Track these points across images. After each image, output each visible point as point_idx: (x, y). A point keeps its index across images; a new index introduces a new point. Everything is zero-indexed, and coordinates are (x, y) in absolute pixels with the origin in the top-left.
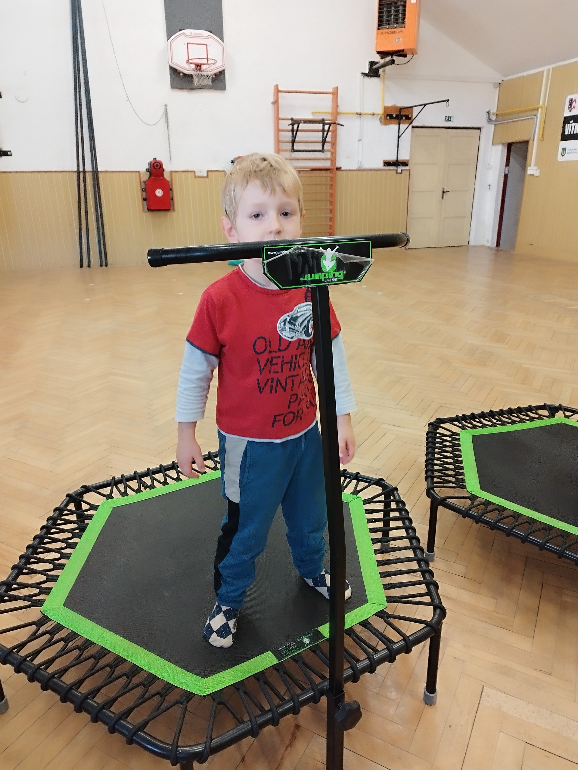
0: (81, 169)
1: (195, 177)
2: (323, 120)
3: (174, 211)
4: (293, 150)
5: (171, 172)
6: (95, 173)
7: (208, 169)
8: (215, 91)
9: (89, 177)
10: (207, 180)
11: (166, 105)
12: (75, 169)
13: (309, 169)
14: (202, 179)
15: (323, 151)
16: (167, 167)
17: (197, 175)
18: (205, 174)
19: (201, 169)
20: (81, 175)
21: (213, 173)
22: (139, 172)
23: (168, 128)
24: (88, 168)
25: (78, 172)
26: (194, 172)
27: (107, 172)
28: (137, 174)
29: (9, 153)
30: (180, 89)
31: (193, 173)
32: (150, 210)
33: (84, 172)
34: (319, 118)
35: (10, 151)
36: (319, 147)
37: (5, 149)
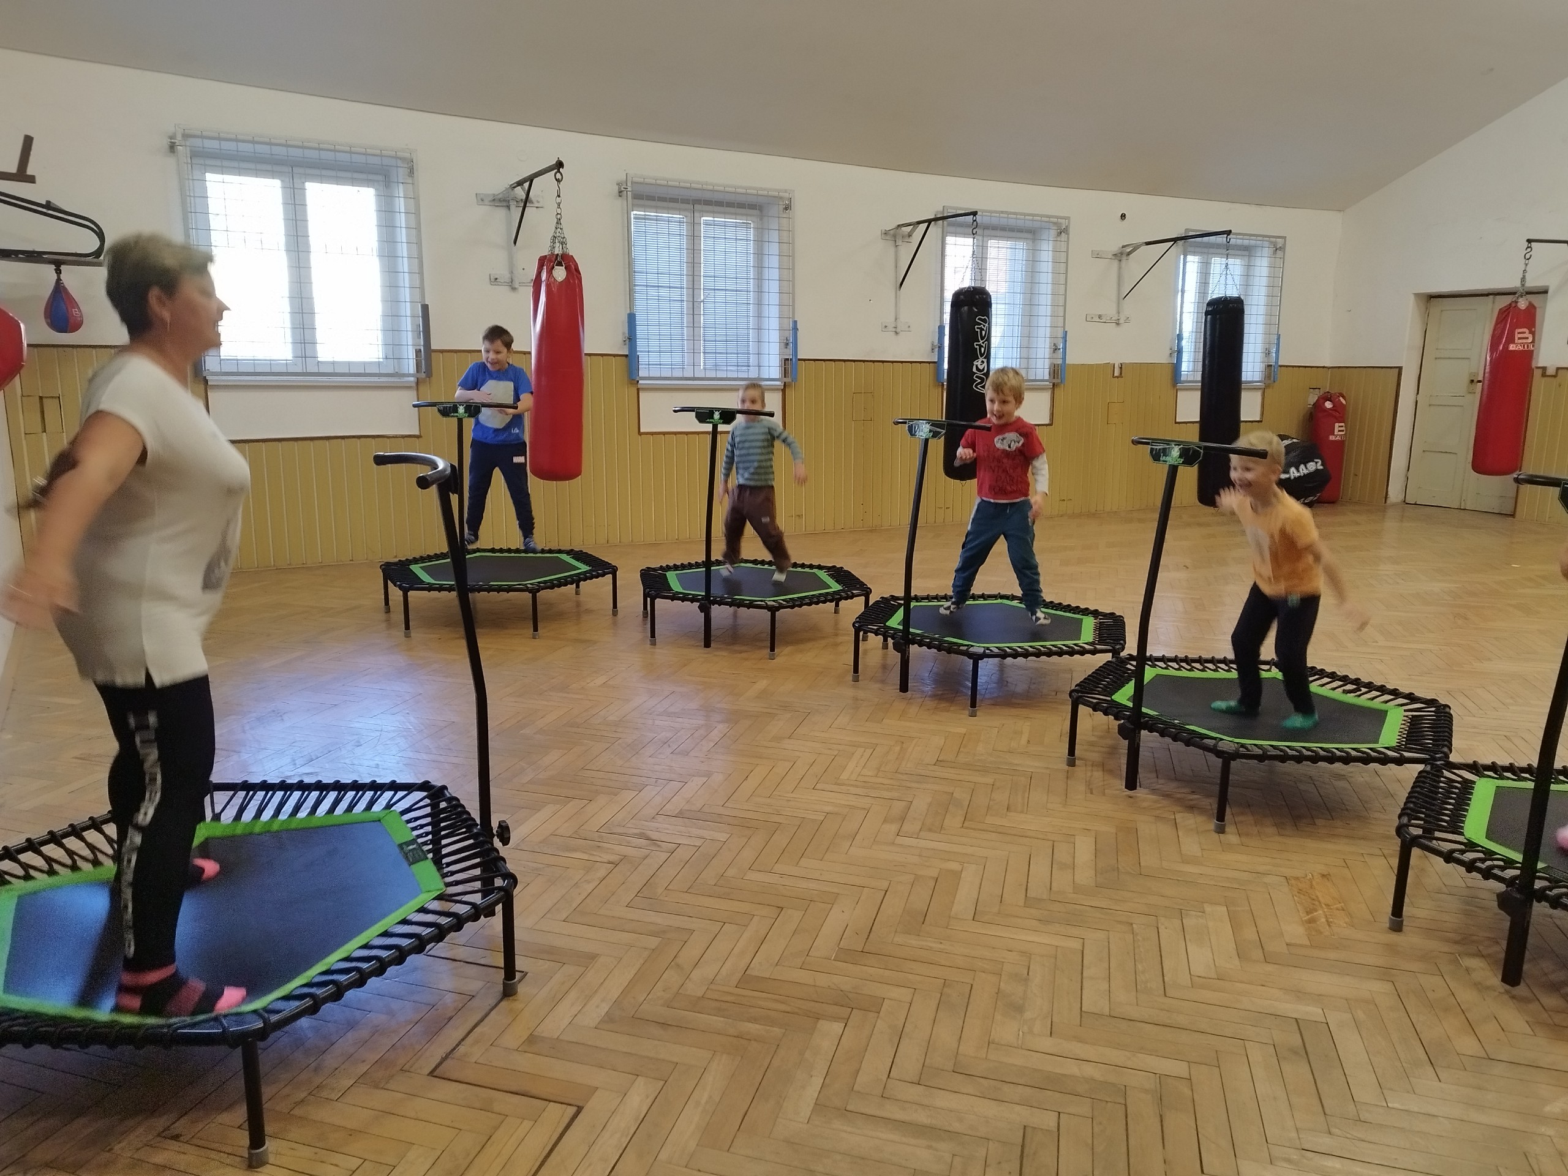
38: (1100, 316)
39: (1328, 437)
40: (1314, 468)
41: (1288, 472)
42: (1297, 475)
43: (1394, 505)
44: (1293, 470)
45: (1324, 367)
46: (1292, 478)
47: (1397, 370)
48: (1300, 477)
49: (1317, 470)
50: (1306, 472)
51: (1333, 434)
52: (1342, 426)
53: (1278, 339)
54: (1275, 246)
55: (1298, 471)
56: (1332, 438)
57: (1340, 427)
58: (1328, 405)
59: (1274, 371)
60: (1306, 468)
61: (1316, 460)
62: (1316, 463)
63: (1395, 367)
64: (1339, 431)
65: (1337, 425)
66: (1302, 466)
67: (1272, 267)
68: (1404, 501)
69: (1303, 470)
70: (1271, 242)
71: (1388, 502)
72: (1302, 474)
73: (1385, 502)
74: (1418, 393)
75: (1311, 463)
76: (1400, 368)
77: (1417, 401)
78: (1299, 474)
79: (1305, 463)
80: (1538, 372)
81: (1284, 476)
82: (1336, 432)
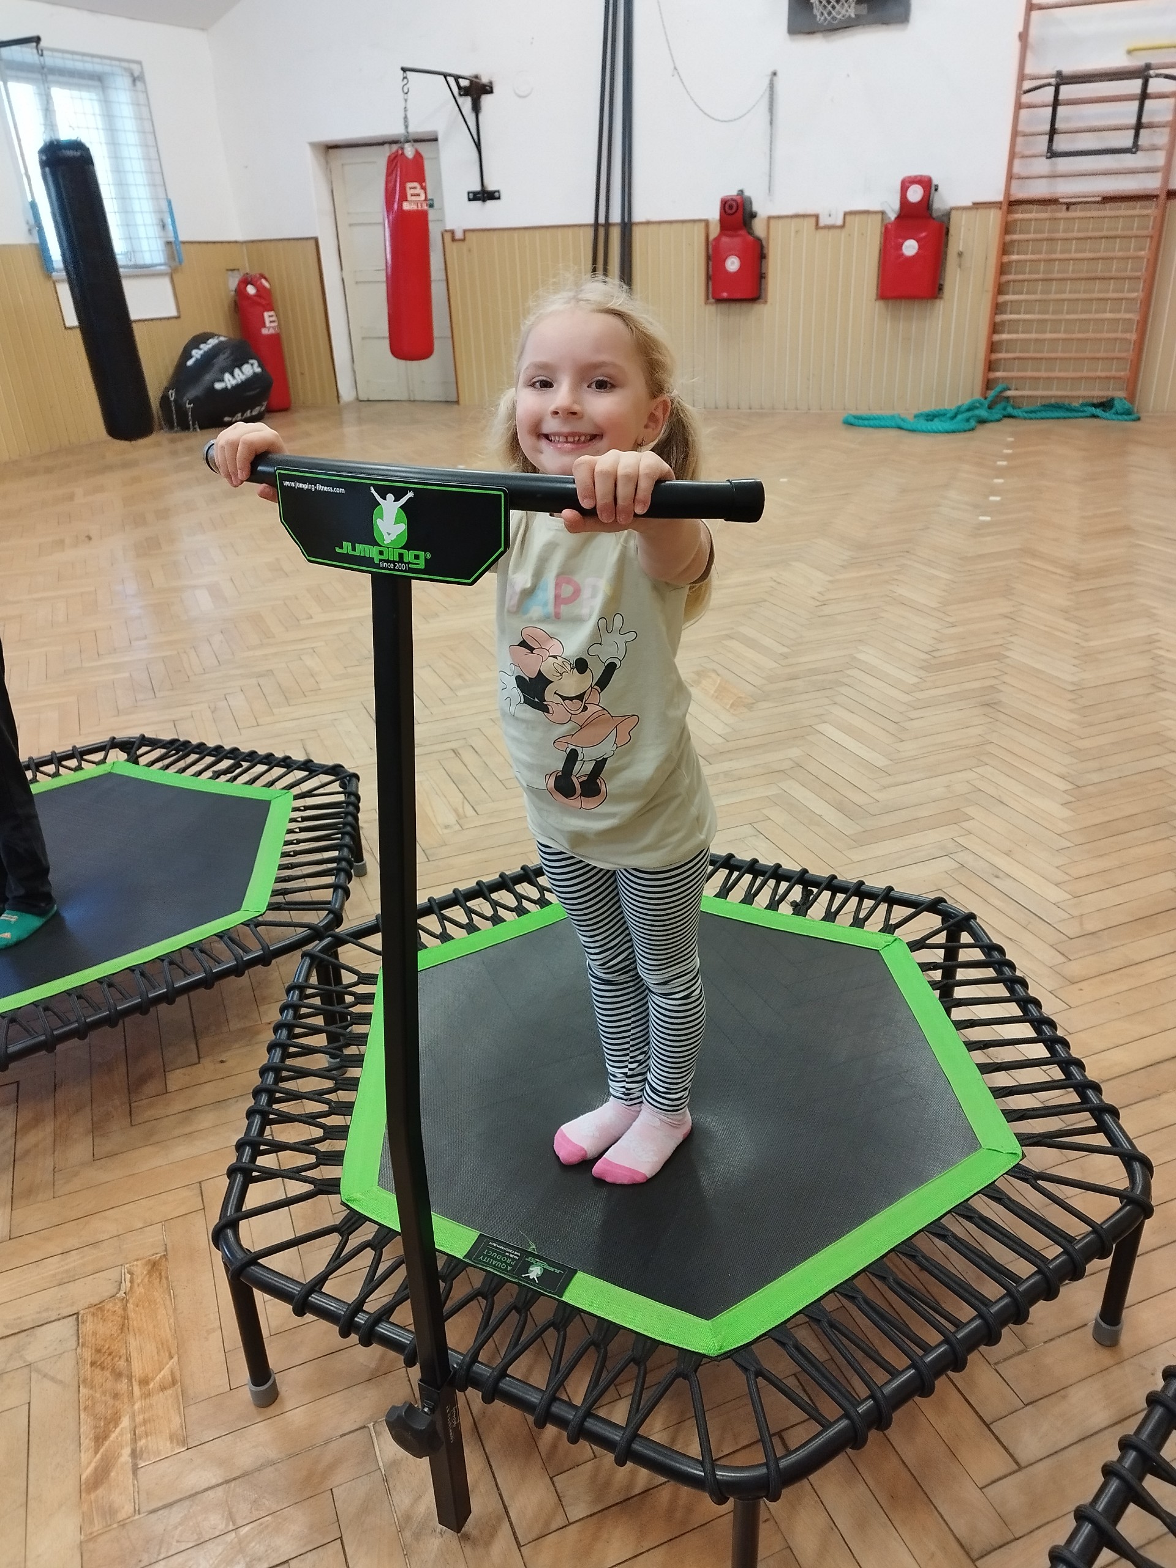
0: (602, 220)
1: (817, 226)
2: (1148, 67)
3: (766, 302)
4: (1052, 154)
5: (770, 218)
6: (627, 226)
7: (848, 209)
8: (884, 27)
9: (615, 235)
10: (843, 234)
11: (775, 74)
12: (592, 221)
13: (1099, 199)
14: (831, 232)
15: (1134, 149)
16: (762, 208)
17: (822, 223)
18: (840, 222)
19: (832, 210)
20: (602, 231)
21: (857, 218)
22: (707, 223)
23: (771, 123)
24: (616, 217)
25: (596, 224)
26: (817, 217)
27: (648, 223)
28: (703, 225)
29: (496, 195)
30: (809, 33)
31: (813, 220)
32: (719, 301)
33: (608, 225)
34: (1137, 62)
35: (498, 192)
36: (1125, 139)
37: (491, 187)
39: (260, 331)
40: (251, 372)
41: (222, 380)
42: (234, 382)
43: (348, 404)
44: (227, 376)
45: (236, 242)
46: (229, 387)
47: (312, 242)
48: (238, 385)
49: (255, 375)
50: (243, 377)
51: (264, 325)
52: (272, 316)
53: (169, 203)
54: (132, 75)
55: (234, 377)
56: (265, 331)
57: (270, 316)
58: (251, 290)
59: (177, 250)
60: (242, 372)
61: (251, 361)
62: (252, 365)
63: (310, 239)
64: (271, 322)
65: (266, 314)
66: (237, 371)
67: (136, 104)
68: (358, 399)
69: (239, 376)
70: (126, 69)
71: (342, 401)
72: (239, 381)
74: (342, 269)
75: (246, 366)
76: (316, 240)
77: (343, 279)
78: (236, 382)
79: (240, 367)
80: (448, 237)
81: (218, 386)
82: (268, 324)
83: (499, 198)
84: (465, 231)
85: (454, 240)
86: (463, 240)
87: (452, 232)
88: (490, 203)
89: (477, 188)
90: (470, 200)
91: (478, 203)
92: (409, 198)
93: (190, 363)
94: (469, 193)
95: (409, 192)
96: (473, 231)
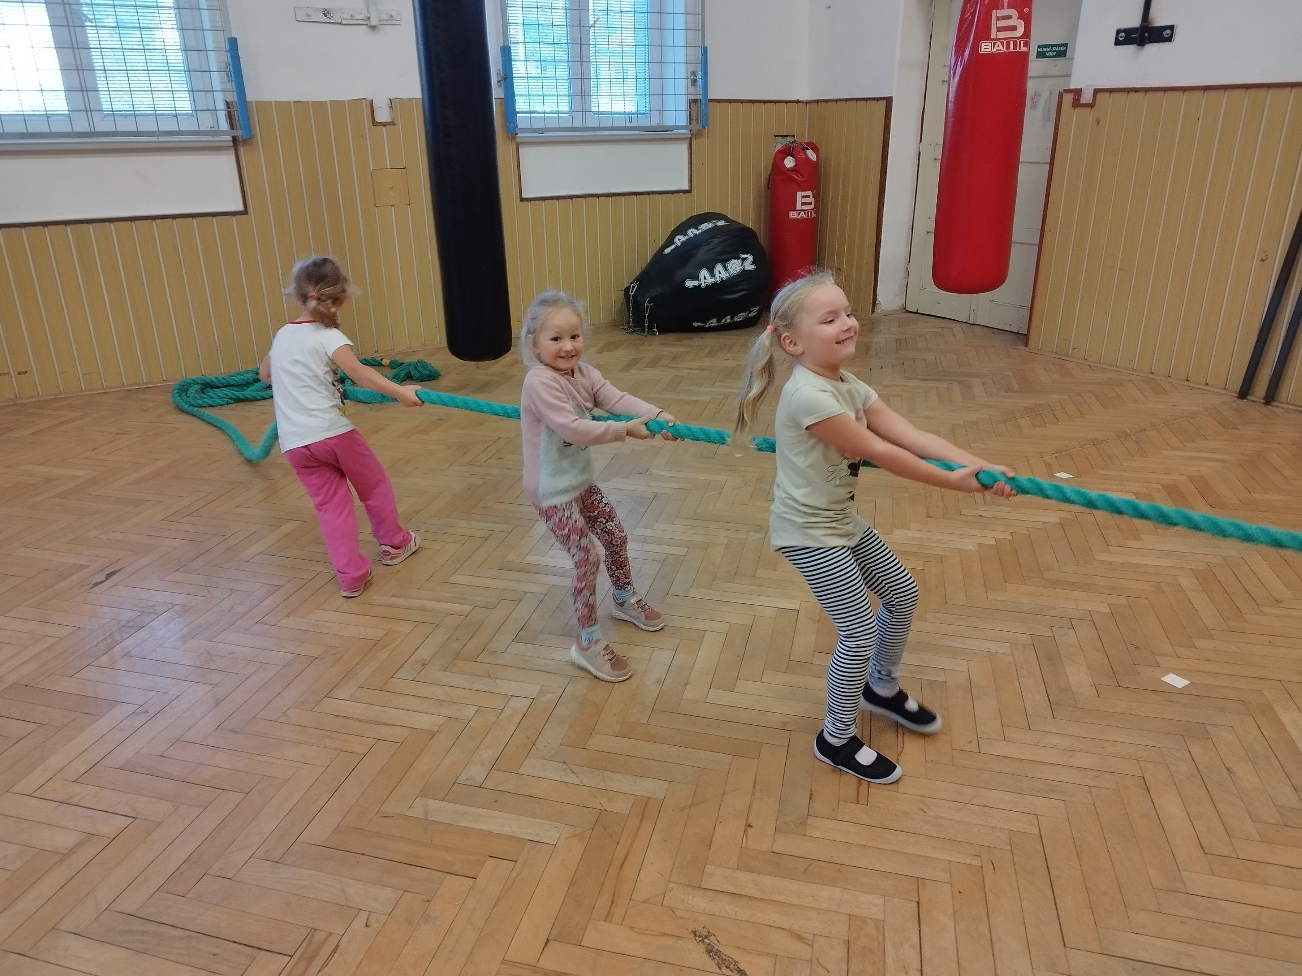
29: (1167, 33)
35: (1172, 27)
37: (1159, 19)
38: (326, 13)
39: (788, 215)
40: (739, 269)
41: (697, 278)
42: (710, 281)
43: (887, 315)
44: (704, 273)
45: (797, 102)
46: (703, 285)
47: (884, 103)
48: (714, 284)
49: (744, 272)
50: (725, 275)
51: (795, 209)
52: (807, 197)
53: (704, 52)
55: (712, 274)
56: (793, 215)
57: (803, 197)
58: (790, 162)
59: (705, 110)
60: (726, 270)
61: (743, 256)
62: (743, 260)
63: (878, 99)
64: (803, 204)
65: (799, 194)
66: (719, 267)
68: (905, 308)
69: (720, 273)
71: (878, 310)
72: (718, 280)
73: (873, 312)
74: (921, 141)
75: (734, 262)
76: (889, 101)
77: (920, 153)
78: (713, 280)
79: (724, 262)
80: (1068, 99)
81: (690, 284)
82: (799, 207)
83: (1169, 39)
84: (1097, 91)
85: (1077, 104)
86: (1091, 105)
87: (1078, 93)
88: (1152, 49)
89: (1135, 22)
90: (1118, 43)
91: (1131, 49)
92: (994, 34)
93: (667, 251)
94: (1118, 32)
95: (995, 24)
96: (1111, 91)
